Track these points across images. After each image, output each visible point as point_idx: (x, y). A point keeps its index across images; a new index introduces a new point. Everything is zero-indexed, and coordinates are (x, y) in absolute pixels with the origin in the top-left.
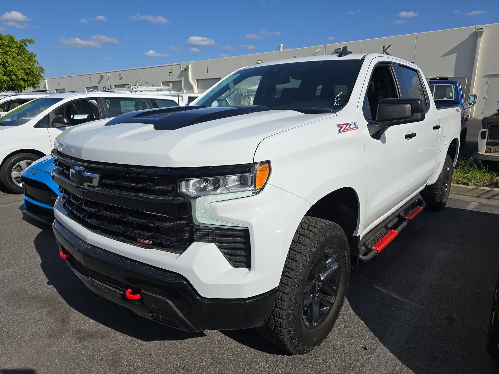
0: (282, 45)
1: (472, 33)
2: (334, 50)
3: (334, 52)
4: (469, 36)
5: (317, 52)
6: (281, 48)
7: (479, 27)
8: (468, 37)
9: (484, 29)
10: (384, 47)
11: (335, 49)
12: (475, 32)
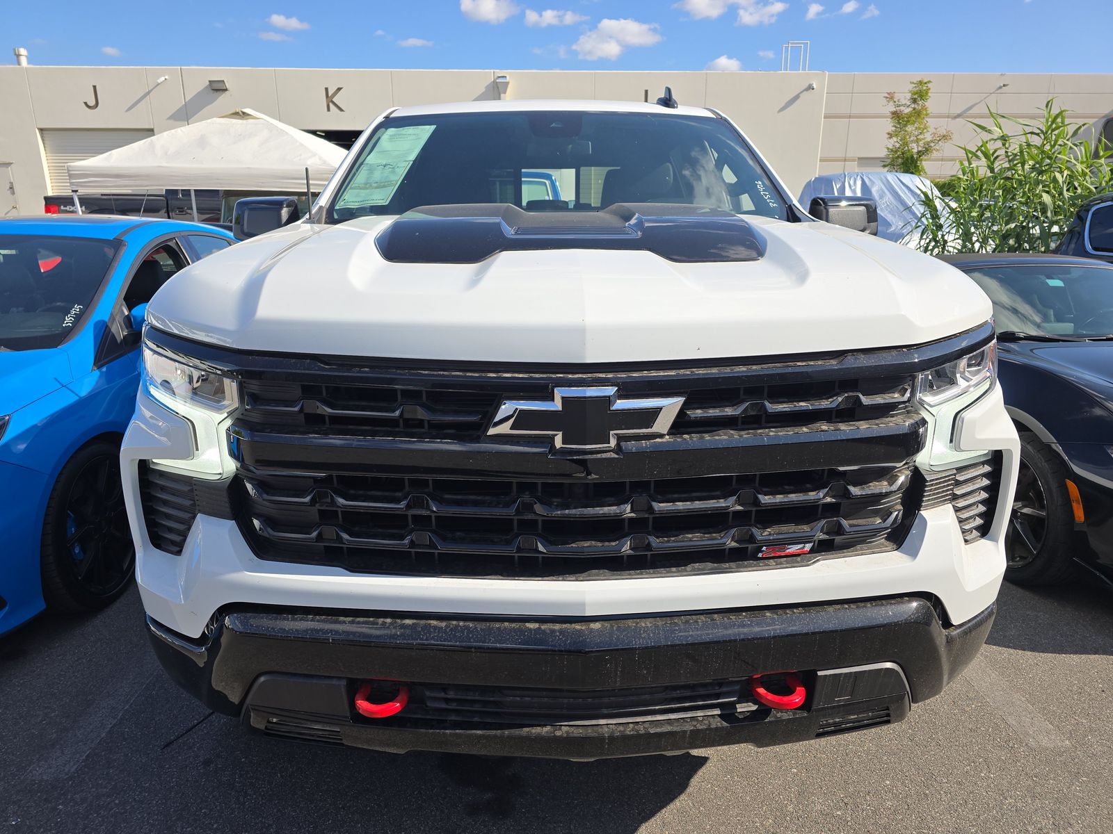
0: (23, 51)
1: (490, 84)
2: (208, 83)
3: (207, 87)
4: (486, 87)
5: (159, 81)
6: (24, 61)
7: (499, 73)
8: (484, 90)
9: (508, 78)
10: (327, 89)
11: (210, 81)
12: (493, 81)
